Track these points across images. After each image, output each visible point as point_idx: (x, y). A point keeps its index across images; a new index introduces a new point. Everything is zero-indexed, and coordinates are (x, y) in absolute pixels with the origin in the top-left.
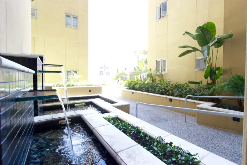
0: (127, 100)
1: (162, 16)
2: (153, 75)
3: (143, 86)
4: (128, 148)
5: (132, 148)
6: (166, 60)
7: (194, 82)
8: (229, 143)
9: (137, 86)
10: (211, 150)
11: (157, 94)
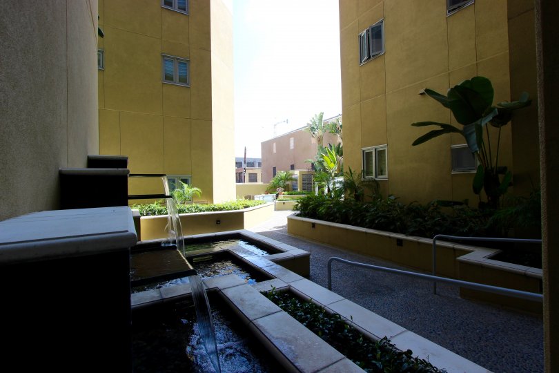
0: (301, 240)
1: (371, 55)
2: (357, 184)
3: (336, 210)
4: (328, 366)
5: (334, 366)
6: (384, 151)
7: (450, 202)
8: (533, 345)
9: (322, 210)
10: (494, 361)
11: (367, 228)
